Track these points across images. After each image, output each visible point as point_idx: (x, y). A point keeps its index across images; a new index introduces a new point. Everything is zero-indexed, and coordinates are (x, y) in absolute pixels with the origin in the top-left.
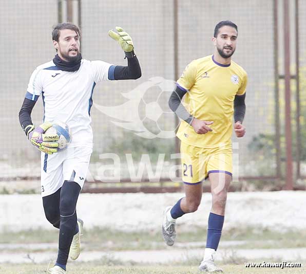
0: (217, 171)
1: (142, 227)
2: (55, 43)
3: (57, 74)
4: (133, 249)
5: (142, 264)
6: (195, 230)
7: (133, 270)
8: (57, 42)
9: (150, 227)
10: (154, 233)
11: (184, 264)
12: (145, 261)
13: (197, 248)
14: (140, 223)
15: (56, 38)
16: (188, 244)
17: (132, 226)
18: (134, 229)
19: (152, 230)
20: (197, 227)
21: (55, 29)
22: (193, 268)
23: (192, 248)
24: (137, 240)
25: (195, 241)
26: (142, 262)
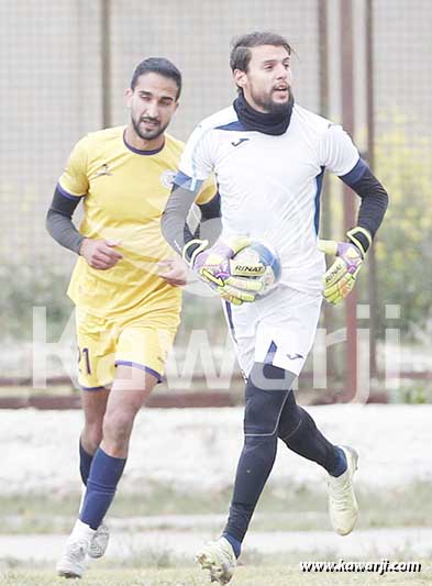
0: (129, 364)
1: (32, 484)
2: (238, 75)
3: (242, 140)
4: (14, 533)
5: (32, 564)
6: (148, 490)
7: (13, 577)
8: (243, 74)
9: (50, 483)
10: (58, 498)
11: (124, 564)
12: (39, 557)
13: (151, 529)
14: (28, 475)
15: (241, 64)
16: (133, 522)
17: (10, 482)
18: (14, 488)
19: (55, 491)
20: (152, 482)
21: (238, 45)
22: (144, 572)
23: (141, 529)
24: (21, 512)
25: (148, 514)
26: (32, 560)
